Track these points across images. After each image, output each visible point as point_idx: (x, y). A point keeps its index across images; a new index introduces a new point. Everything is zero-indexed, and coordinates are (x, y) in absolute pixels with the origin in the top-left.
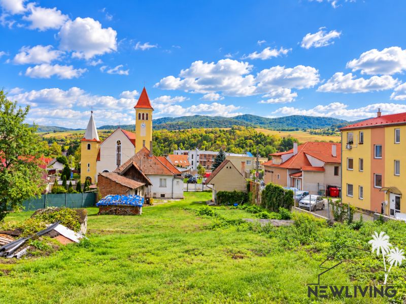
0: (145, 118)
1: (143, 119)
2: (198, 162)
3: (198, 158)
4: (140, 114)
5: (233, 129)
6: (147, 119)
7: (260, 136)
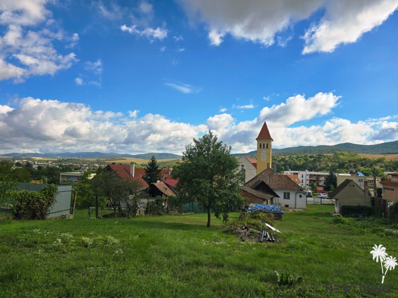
0: (266, 147)
1: (264, 147)
2: (308, 180)
3: (308, 178)
4: (261, 144)
5: (335, 154)
6: (267, 147)
7: (363, 159)
